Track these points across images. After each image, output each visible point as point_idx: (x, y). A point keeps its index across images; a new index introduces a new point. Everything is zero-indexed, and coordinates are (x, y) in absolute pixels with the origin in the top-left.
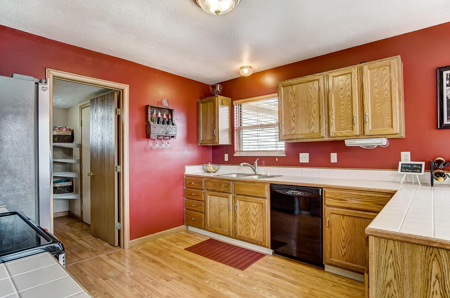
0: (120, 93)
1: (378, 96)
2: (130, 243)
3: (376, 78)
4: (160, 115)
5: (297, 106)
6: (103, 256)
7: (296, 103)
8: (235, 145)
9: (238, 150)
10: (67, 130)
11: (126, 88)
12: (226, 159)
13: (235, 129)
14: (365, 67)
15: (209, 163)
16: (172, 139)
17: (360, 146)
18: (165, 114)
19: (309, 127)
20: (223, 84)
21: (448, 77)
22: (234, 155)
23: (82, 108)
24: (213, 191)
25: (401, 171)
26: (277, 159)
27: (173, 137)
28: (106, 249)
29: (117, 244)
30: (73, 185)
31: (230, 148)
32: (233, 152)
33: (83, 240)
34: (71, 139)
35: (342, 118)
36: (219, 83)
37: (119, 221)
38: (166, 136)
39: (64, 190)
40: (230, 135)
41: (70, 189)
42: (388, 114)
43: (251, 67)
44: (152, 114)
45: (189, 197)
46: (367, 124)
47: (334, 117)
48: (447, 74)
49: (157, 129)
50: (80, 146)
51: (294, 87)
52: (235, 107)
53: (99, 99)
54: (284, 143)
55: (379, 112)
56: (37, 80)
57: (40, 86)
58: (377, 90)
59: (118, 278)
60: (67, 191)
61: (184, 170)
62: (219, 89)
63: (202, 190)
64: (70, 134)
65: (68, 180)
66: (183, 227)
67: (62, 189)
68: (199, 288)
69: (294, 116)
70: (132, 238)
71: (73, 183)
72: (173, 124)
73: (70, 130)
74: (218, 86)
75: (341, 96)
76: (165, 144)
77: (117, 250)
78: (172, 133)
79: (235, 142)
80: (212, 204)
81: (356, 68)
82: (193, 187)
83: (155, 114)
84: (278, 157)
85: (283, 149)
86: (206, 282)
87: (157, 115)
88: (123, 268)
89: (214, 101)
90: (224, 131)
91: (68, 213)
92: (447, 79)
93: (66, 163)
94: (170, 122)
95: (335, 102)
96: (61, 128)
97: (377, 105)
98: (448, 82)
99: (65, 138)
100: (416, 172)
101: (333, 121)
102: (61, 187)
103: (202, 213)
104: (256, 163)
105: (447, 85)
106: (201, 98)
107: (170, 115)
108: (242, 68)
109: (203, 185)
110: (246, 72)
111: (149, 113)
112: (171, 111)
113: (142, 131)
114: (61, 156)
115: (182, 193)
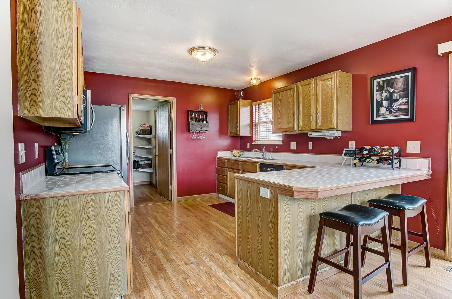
0: (170, 104)
1: (325, 101)
2: (177, 199)
3: (324, 88)
4: (197, 116)
5: (282, 108)
6: (161, 204)
7: (281, 105)
8: (254, 136)
9: (256, 140)
10: (148, 126)
11: (174, 100)
12: (248, 147)
13: (254, 124)
14: (318, 78)
15: (235, 150)
16: (207, 132)
17: (324, 137)
18: (201, 115)
19: (288, 123)
20: (244, 90)
21: (378, 85)
22: (252, 144)
23: (156, 111)
24: (231, 168)
25: (344, 156)
26: (277, 147)
27: (207, 131)
28: (164, 201)
29: (170, 199)
30: (151, 164)
31: (249, 139)
32: (252, 141)
33: (153, 196)
34: (150, 132)
35: (306, 116)
36: (242, 90)
37: (171, 185)
38: (201, 130)
39: (146, 166)
40: (251, 128)
41: (150, 166)
42: (330, 114)
43: (259, 79)
44: (191, 115)
45: (219, 173)
46: (318, 121)
47: (301, 115)
48: (377, 82)
49: (195, 126)
50: (155, 137)
51: (280, 93)
52: (254, 107)
53: (161, 107)
54: (281, 134)
55: (325, 112)
56: (120, 106)
57: (122, 108)
58: (324, 96)
59: (164, 212)
60: (148, 167)
61: (216, 154)
62: (242, 95)
63: (226, 168)
64: (150, 129)
65: (148, 159)
66: (216, 194)
67: (145, 166)
68: (202, 221)
69: (280, 115)
70: (178, 196)
71: (151, 162)
72: (207, 122)
73: (150, 126)
74: (241, 92)
75: (305, 101)
76: (201, 136)
77: (170, 202)
78: (205, 128)
79: (254, 134)
80: (230, 177)
81: (314, 80)
82: (221, 166)
83: (193, 115)
84: (278, 145)
85: (282, 139)
86: (209, 219)
87: (195, 116)
88: (167, 209)
89: (236, 104)
90: (245, 126)
91: (149, 182)
92: (377, 85)
93: (148, 149)
94: (204, 120)
95: (302, 105)
96: (144, 125)
97: (325, 107)
98: (377, 88)
99: (147, 132)
100: (351, 156)
101: (301, 119)
102: (145, 164)
103: (226, 184)
104: (264, 149)
105: (377, 91)
106: (231, 101)
107: (204, 115)
108: (252, 79)
109: (226, 164)
110: (255, 82)
111: (190, 115)
112: (205, 113)
113: (185, 128)
114: (145, 144)
115: (215, 170)
